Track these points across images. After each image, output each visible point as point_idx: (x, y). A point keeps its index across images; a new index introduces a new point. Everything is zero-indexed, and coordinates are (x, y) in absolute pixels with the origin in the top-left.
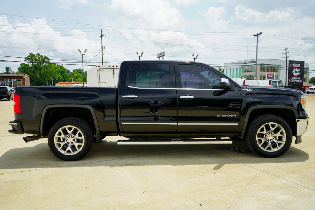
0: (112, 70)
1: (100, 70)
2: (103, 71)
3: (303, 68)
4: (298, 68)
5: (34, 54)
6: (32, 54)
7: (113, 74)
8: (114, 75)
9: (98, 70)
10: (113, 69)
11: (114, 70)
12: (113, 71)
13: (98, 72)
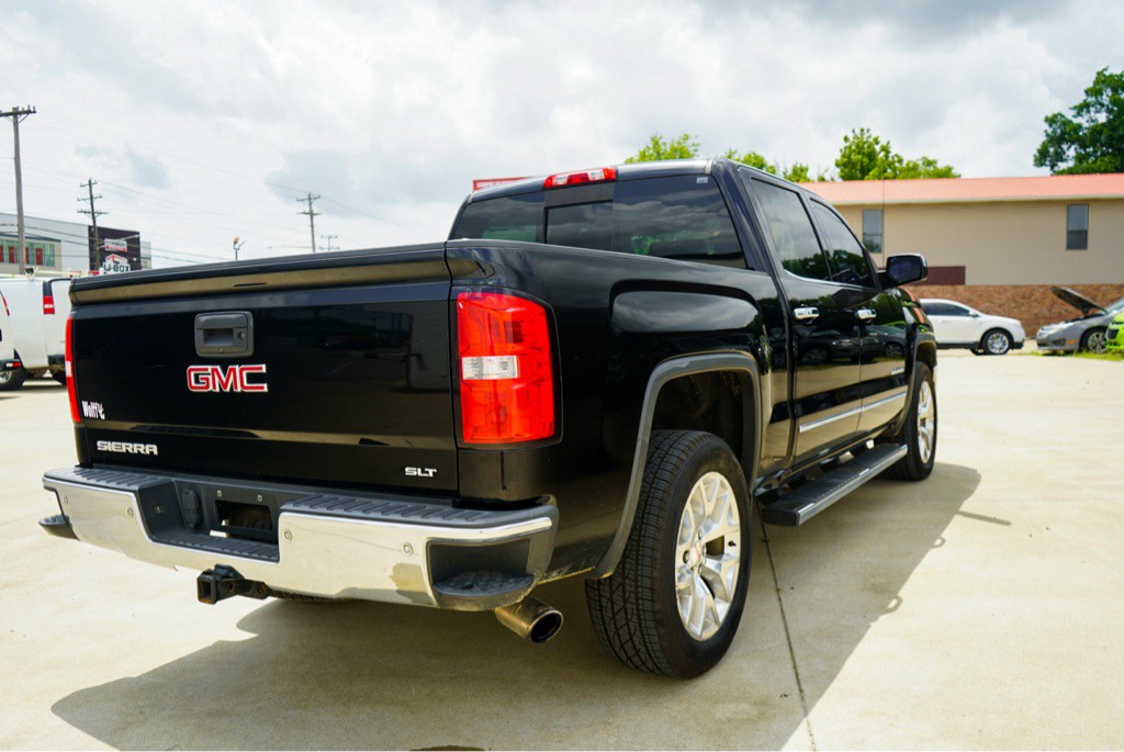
3: (138, 256)
4: (121, 253)
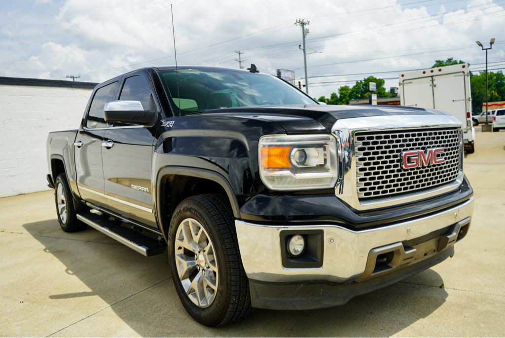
0: (430, 78)
1: (405, 82)
2: (411, 83)
5: (442, 61)
6: (439, 61)
7: (431, 87)
8: (434, 88)
9: (401, 82)
10: (432, 77)
11: (434, 78)
12: (432, 81)
13: (402, 86)
